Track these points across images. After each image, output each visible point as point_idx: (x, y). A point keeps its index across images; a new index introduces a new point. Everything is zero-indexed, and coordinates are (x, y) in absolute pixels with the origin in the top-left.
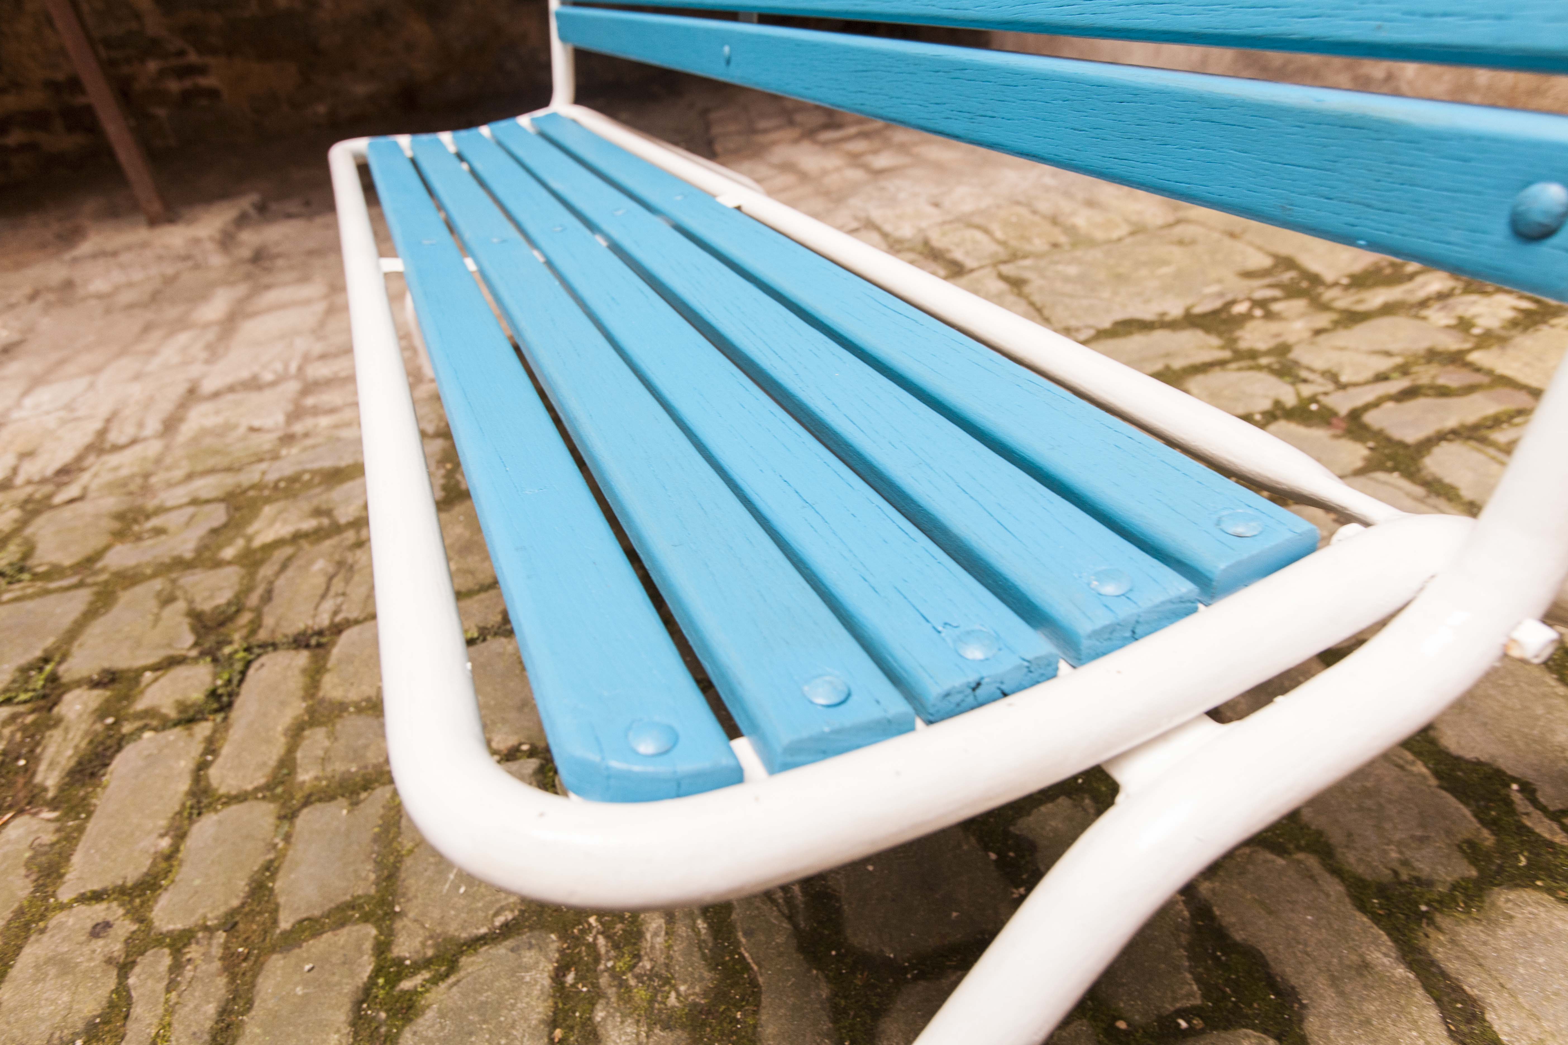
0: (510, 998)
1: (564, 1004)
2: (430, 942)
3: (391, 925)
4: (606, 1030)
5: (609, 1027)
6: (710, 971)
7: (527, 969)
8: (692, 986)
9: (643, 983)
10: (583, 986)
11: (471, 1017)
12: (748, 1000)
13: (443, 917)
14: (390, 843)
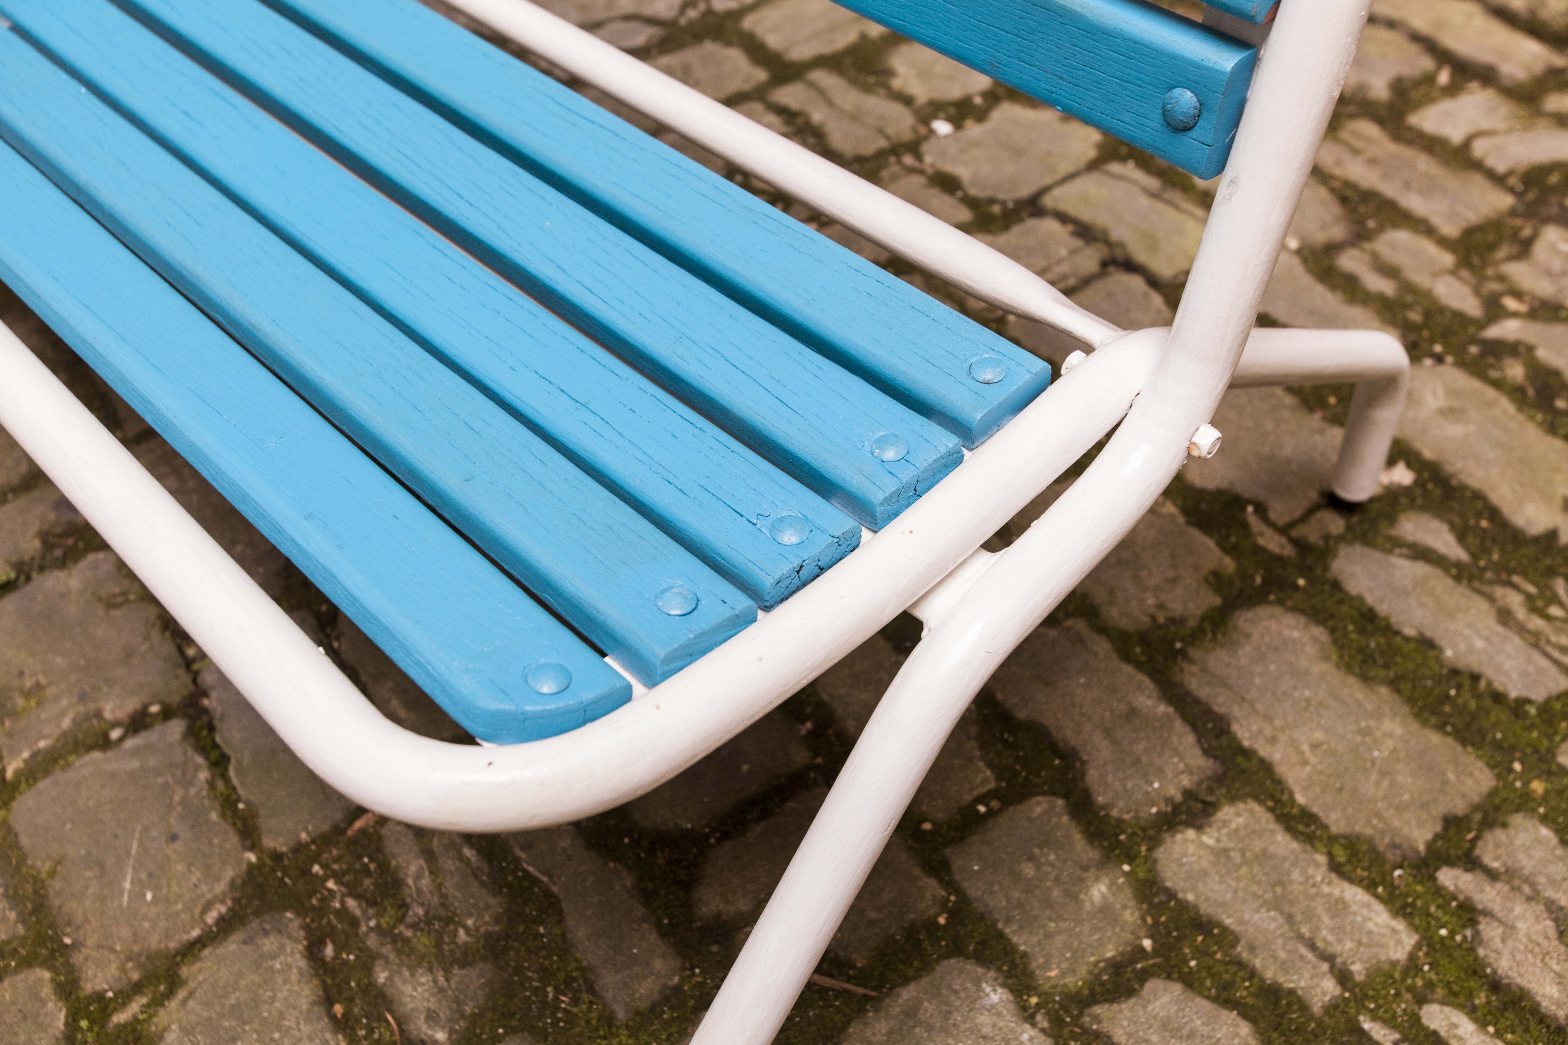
0: (265, 991)
1: (333, 979)
2: (130, 965)
3: (68, 961)
4: (396, 988)
5: (399, 984)
6: (495, 896)
7: (273, 956)
8: (480, 916)
9: (422, 930)
10: (348, 955)
11: (226, 1024)
12: (547, 913)
13: (135, 934)
14: (18, 870)
